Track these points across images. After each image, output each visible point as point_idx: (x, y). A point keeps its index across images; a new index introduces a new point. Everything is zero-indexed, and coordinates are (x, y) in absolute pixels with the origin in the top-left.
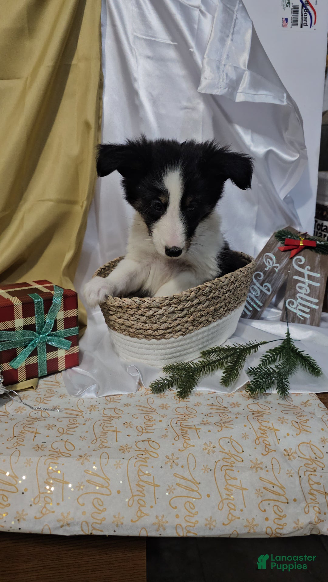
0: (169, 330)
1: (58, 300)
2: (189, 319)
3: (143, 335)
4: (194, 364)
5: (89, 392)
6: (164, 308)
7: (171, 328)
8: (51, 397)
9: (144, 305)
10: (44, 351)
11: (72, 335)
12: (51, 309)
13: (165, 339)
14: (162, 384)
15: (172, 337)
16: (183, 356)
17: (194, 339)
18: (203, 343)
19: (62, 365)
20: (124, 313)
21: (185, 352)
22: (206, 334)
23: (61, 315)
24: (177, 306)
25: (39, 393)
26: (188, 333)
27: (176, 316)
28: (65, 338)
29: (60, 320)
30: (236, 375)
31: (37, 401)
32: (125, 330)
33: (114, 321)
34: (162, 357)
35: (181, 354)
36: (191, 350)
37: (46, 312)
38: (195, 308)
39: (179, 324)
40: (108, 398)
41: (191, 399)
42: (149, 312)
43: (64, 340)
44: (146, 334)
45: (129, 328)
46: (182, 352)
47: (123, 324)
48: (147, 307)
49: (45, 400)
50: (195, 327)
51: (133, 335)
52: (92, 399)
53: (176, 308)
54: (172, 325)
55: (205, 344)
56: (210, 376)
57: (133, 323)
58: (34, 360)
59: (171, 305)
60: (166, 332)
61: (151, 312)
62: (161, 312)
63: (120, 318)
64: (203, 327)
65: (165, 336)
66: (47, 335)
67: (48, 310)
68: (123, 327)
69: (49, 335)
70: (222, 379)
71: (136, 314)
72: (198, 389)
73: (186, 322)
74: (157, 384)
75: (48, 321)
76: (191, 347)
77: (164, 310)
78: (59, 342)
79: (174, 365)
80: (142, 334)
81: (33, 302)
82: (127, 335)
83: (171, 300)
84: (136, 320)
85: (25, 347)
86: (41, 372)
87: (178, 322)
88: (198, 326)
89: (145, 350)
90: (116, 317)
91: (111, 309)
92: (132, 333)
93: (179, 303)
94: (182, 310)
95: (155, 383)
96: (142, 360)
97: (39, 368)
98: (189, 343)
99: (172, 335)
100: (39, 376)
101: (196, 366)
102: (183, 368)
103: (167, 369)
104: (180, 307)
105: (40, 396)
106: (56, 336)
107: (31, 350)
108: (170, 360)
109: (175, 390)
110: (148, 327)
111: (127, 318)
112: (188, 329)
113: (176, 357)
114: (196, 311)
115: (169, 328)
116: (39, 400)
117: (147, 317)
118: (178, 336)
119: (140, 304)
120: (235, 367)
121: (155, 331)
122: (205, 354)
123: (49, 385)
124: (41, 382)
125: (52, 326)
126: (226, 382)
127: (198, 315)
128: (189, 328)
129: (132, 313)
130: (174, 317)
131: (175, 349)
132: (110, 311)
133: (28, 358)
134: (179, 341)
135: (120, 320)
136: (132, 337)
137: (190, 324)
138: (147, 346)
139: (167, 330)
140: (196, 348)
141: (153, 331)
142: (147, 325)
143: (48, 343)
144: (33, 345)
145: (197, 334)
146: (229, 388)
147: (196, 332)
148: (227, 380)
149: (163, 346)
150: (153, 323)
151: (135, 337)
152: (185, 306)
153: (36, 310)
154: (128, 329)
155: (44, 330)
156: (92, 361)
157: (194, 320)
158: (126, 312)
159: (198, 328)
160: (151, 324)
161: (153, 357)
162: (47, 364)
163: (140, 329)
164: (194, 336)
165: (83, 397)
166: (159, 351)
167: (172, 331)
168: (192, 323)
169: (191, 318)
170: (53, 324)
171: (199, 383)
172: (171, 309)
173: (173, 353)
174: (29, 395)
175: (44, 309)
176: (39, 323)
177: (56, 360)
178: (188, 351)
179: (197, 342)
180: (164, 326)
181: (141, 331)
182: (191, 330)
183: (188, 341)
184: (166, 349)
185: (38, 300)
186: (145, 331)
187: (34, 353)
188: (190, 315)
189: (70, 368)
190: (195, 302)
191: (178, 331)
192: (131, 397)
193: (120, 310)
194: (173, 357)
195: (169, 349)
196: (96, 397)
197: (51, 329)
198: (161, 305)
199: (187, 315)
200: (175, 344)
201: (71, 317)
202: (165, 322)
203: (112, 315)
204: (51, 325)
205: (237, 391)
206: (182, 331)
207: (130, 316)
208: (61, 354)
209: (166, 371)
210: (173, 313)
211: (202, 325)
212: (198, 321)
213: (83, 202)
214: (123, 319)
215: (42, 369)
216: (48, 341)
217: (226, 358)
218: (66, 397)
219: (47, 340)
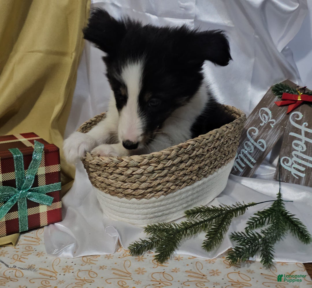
0: (149, 190)
1: (38, 156)
2: (171, 179)
3: (123, 194)
4: (176, 225)
5: (66, 251)
6: (143, 167)
7: (151, 187)
8: (28, 254)
9: (122, 164)
10: (25, 207)
11: (54, 191)
12: (31, 164)
13: (146, 198)
14: (142, 246)
15: (153, 196)
16: (166, 216)
17: (177, 198)
18: (188, 202)
19: (43, 220)
20: (103, 171)
21: (167, 212)
22: (190, 193)
23: (42, 171)
24: (156, 165)
25: (18, 250)
26: (170, 193)
27: (156, 175)
28: (47, 194)
29: (41, 175)
30: (219, 239)
31: (14, 259)
32: (105, 188)
33: (94, 178)
34: (144, 216)
35: (163, 214)
36: (174, 209)
37: (26, 168)
38: (176, 167)
39: (159, 184)
40: (85, 259)
41: (170, 264)
42: (127, 171)
43: (46, 195)
44: (126, 193)
45: (109, 187)
46: (164, 212)
47: (102, 182)
48: (125, 167)
49: (22, 257)
50: (177, 187)
51: (113, 193)
52: (68, 258)
53: (156, 167)
54: (152, 185)
55: (190, 203)
56: (192, 238)
57: (113, 181)
58: (14, 215)
59: (151, 164)
60: (146, 191)
61: (129, 172)
62: (140, 171)
63: (100, 175)
64: (187, 186)
65: (146, 195)
66: (28, 191)
67: (28, 166)
68: (103, 185)
69: (30, 191)
70: (204, 243)
71: (115, 173)
72: (178, 253)
73: (168, 182)
74: (136, 245)
75: (28, 176)
76: (174, 207)
77: (143, 169)
78: (41, 198)
79: (155, 225)
80: (121, 193)
81: (13, 158)
82: (108, 193)
83: (150, 159)
84: (114, 179)
85: (5, 202)
86: (22, 227)
87: (158, 181)
88: (180, 186)
89: (126, 209)
90: (96, 175)
91: (90, 167)
92: (112, 191)
93: (159, 162)
94: (163, 169)
95: (134, 244)
96: (123, 219)
97: (20, 224)
98: (172, 203)
99: (152, 194)
100: (20, 231)
101: (178, 227)
102: (165, 229)
103: (148, 229)
104: (160, 166)
105: (17, 253)
106: (37, 191)
107: (11, 206)
108: (152, 219)
109: (154, 253)
110: (127, 186)
111: (106, 176)
112: (170, 188)
113: (158, 217)
114: (178, 170)
115: (149, 188)
116: (16, 257)
117: (126, 176)
118: (159, 196)
119: (118, 163)
120: (219, 230)
121: (134, 190)
122: (190, 214)
123: (28, 241)
124: (22, 237)
125: (33, 182)
126: (208, 246)
127: (180, 174)
128: (172, 188)
129: (110, 172)
130: (153, 176)
131: (157, 208)
132: (90, 168)
133: (8, 213)
134: (161, 201)
135: (99, 177)
136: (112, 195)
137: (171, 184)
138: (127, 205)
139: (147, 189)
140: (180, 207)
141: (132, 191)
142: (126, 184)
143: (29, 199)
144: (13, 201)
145: (181, 194)
146: (210, 253)
147: (179, 191)
148: (209, 244)
149: (143, 206)
150: (132, 182)
151: (115, 196)
152: (166, 165)
153: (15, 165)
154: (107, 187)
155: (25, 185)
156: (74, 216)
157: (177, 179)
158: (104, 170)
159: (181, 187)
160: (130, 183)
161: (135, 216)
162: (28, 219)
163: (119, 188)
164: (177, 195)
165: (60, 256)
166: (140, 210)
167: (152, 190)
168: (174, 182)
169: (173, 178)
170: (33, 180)
171: (180, 246)
172: (150, 168)
173: (155, 213)
174: (7, 252)
175: (24, 164)
176: (19, 179)
177: (38, 215)
178: (171, 210)
179: (181, 202)
180: (143, 185)
181: (120, 190)
182: (173, 190)
183: (170, 201)
184: (148, 209)
185: (17, 155)
186: (124, 190)
187: (15, 208)
188: (171, 175)
189: (53, 223)
190: (176, 161)
191: (160, 191)
192: (109, 259)
193: (98, 168)
194: (155, 216)
195: (150, 209)
196: (72, 257)
197: (31, 185)
198: (139, 164)
199: (168, 175)
200: (157, 204)
201: (52, 173)
202: (144, 182)
203: (92, 172)
204: (32, 180)
205: (219, 257)
206: (163, 191)
207: (108, 175)
208: (43, 209)
209: (148, 231)
210: (153, 172)
211: (185, 184)
212: (181, 180)
213: (72, 54)
214: (103, 177)
215: (24, 225)
216: (29, 196)
217: (210, 220)
218: (43, 256)
219: (27, 196)
